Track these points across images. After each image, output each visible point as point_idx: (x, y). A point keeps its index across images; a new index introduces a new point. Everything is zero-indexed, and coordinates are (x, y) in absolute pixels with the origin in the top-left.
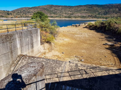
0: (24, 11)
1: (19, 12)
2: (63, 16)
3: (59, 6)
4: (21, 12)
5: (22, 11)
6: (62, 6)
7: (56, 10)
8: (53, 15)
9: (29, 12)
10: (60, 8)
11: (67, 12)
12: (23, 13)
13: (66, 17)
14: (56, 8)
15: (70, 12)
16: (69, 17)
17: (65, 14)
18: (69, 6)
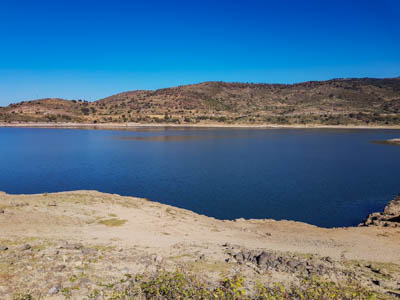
0: (133, 100)
1: (116, 106)
2: (258, 116)
3: (243, 86)
4: (123, 104)
5: (126, 101)
6: (253, 86)
7: (234, 96)
8: (224, 114)
9: (148, 105)
10: (248, 90)
11: (271, 103)
12: (129, 109)
13: (269, 120)
14: (234, 92)
15: (279, 105)
16: (281, 120)
17: (267, 109)
18: (275, 86)
